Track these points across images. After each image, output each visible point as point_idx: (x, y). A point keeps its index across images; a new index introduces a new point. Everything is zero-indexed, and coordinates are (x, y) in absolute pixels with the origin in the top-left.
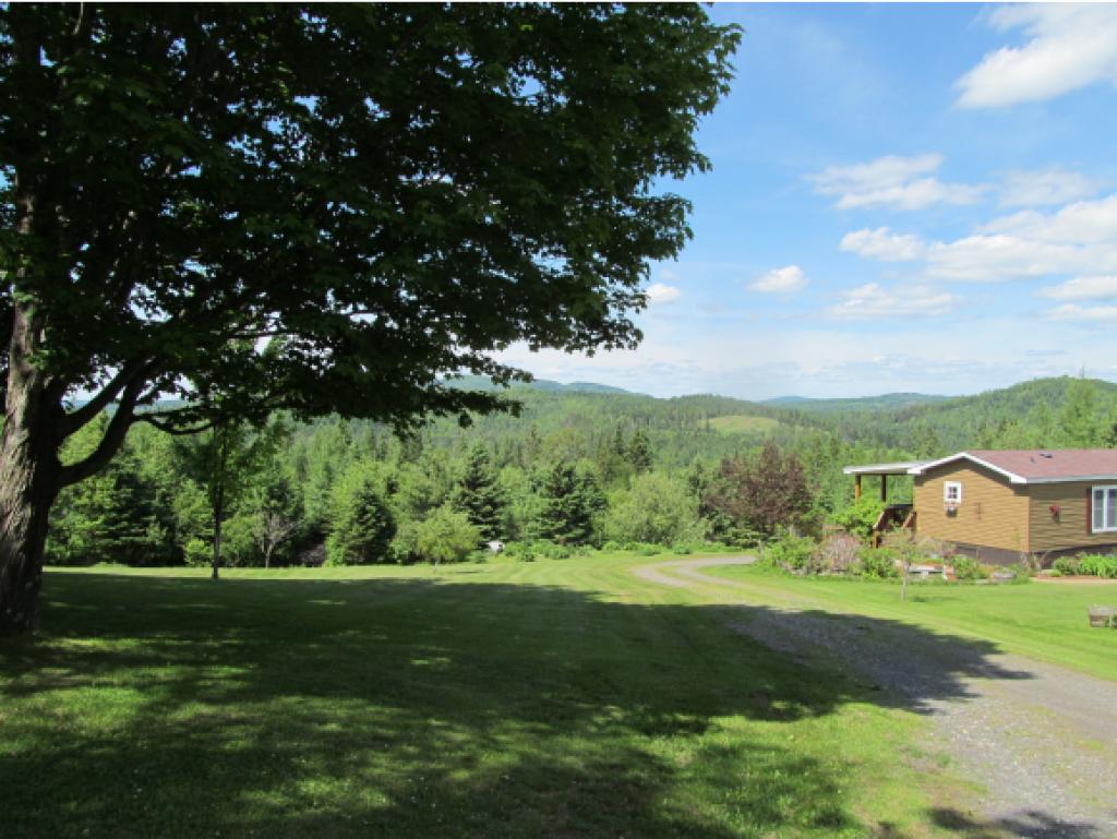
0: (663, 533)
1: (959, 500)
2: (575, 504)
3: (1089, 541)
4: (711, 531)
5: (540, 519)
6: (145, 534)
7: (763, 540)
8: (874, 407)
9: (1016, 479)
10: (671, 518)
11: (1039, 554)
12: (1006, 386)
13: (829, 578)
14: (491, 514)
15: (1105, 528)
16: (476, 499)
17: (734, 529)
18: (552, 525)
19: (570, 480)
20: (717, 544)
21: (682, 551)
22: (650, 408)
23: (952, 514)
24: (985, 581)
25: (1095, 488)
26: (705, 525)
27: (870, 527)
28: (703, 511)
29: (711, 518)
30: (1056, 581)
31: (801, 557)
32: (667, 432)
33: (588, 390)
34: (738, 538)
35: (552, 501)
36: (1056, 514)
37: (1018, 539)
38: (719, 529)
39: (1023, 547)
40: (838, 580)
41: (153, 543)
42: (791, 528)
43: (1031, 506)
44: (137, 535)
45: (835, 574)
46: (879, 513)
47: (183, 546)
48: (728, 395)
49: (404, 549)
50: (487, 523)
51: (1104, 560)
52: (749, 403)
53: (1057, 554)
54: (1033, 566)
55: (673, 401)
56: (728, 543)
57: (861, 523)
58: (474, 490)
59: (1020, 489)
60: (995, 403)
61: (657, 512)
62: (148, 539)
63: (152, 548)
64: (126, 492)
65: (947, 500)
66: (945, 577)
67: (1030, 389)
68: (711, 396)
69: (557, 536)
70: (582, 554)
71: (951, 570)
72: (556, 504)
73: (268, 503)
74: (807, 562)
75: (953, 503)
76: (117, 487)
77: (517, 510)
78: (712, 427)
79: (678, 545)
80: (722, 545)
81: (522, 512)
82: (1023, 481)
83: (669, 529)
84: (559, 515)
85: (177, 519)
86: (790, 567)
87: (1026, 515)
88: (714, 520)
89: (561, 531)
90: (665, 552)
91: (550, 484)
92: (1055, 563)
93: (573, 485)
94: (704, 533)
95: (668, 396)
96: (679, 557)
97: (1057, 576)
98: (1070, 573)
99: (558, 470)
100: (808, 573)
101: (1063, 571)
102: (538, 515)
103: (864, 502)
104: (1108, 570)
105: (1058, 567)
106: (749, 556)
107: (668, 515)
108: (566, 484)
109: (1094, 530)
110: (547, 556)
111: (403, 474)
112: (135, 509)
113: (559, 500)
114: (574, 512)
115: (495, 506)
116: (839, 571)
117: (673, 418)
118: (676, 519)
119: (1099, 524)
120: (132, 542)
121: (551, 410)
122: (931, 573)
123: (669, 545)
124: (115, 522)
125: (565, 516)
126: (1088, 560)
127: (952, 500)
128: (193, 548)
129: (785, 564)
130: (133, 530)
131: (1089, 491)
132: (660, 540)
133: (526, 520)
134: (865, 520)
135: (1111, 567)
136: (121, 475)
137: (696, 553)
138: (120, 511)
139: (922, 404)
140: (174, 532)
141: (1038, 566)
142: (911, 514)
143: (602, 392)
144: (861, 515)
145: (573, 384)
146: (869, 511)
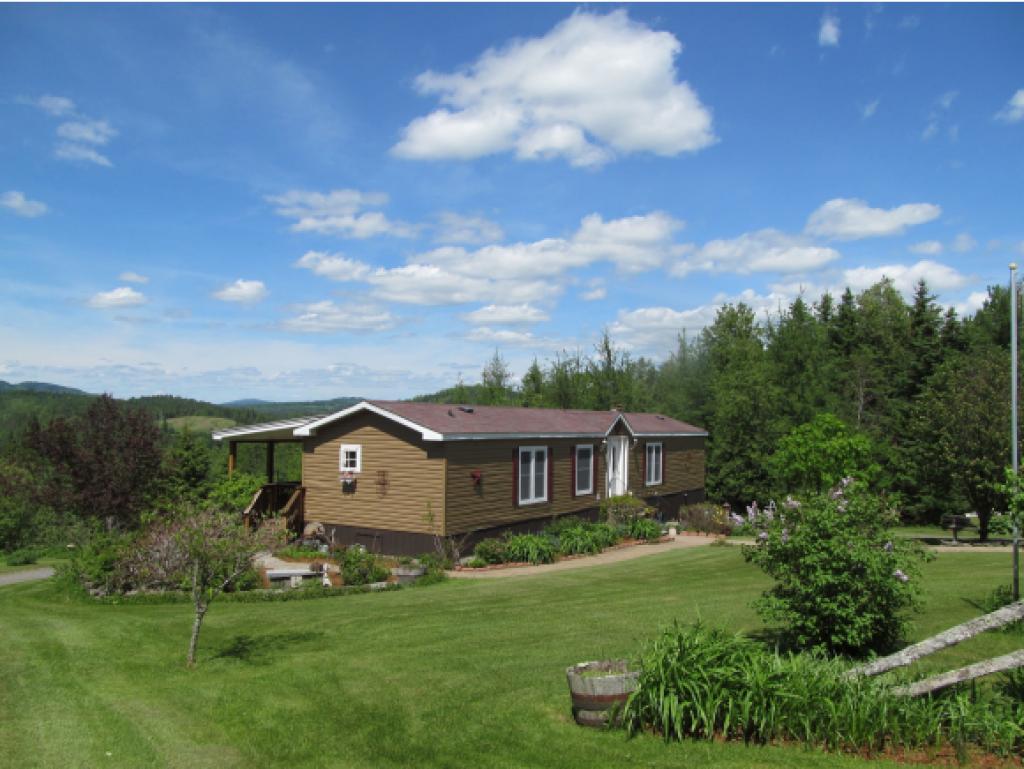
1: (358, 469)
3: (514, 517)
9: (429, 435)
11: (458, 537)
13: (141, 599)
15: (533, 500)
23: (349, 488)
24: (384, 584)
25: (522, 449)
27: (241, 511)
30: (479, 574)
31: (106, 566)
36: (478, 483)
37: (431, 517)
39: (439, 529)
42: (110, 520)
43: (448, 470)
45: (148, 593)
46: (253, 493)
48: (189, 397)
51: (536, 540)
52: (209, 404)
53: (481, 535)
54: (450, 555)
55: (132, 401)
59: (434, 449)
65: (343, 469)
66: (326, 581)
68: (171, 397)
71: (337, 569)
74: (113, 574)
75: (351, 473)
78: (169, 427)
79: (17, 553)
82: (437, 437)
87: (441, 485)
92: (478, 547)
95: (126, 397)
97: (481, 566)
98: (496, 560)
100: (111, 592)
101: (487, 559)
103: (237, 478)
104: (541, 553)
105: (481, 553)
109: (521, 502)
116: (160, 585)
119: (526, 495)
122: (305, 577)
126: (516, 542)
127: (349, 469)
131: (516, 451)
134: (234, 502)
135: (544, 548)
141: (457, 553)
142: (297, 492)
143: (54, 392)
144: (229, 496)
145: (23, 384)
146: (241, 491)
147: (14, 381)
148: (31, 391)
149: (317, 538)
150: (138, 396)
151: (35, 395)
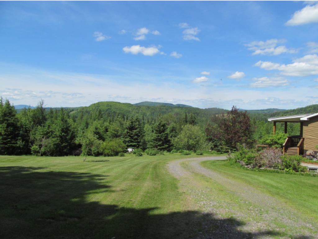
0: (193, 147)
2: (165, 136)
4: (213, 147)
5: (153, 141)
6: (17, 143)
7: (231, 150)
8: (264, 112)
10: (196, 141)
12: (304, 107)
13: (266, 171)
14: (137, 139)
16: (132, 134)
17: (221, 146)
18: (157, 143)
19: (164, 128)
20: (213, 151)
21: (200, 154)
22: (199, 111)
26: (211, 144)
27: (281, 145)
28: (210, 140)
29: (213, 142)
31: (250, 159)
32: (204, 118)
33: (181, 106)
34: (222, 149)
35: (157, 135)
38: (216, 146)
40: (271, 172)
41: (20, 146)
42: (244, 145)
44: (14, 144)
45: (268, 169)
46: (285, 139)
47: (30, 148)
49: (95, 150)
50: (135, 142)
55: (206, 109)
56: (219, 151)
57: (276, 143)
58: (131, 131)
60: (301, 112)
61: (191, 139)
62: (18, 145)
63: (19, 148)
64: (11, 129)
67: (311, 107)
68: (216, 108)
69: (159, 147)
70: (161, 154)
72: (159, 136)
73: (61, 134)
74: (253, 162)
76: (7, 127)
77: (147, 138)
79: (198, 151)
80: (216, 152)
81: (148, 139)
83: (195, 145)
84: (160, 140)
85: (29, 138)
86: (244, 163)
88: (214, 143)
89: (160, 145)
90: (193, 154)
91: (156, 129)
93: (165, 130)
94: (210, 147)
95: (204, 108)
96: (198, 156)
99: (159, 124)
100: (254, 167)
102: (152, 140)
103: (278, 134)
106: (224, 157)
107: (195, 140)
108: (162, 129)
110: (148, 154)
111: (110, 126)
112: (14, 135)
113: (160, 135)
114: (165, 139)
115: (139, 136)
116: (270, 167)
117: (205, 114)
118: (198, 141)
120: (12, 146)
121: (170, 112)
123: (195, 151)
124: (5, 139)
125: (162, 140)
128: (33, 148)
129: (241, 162)
130: (12, 142)
132: (192, 149)
133: (149, 142)
134: (279, 142)
136: (9, 123)
137: (204, 154)
138: (8, 135)
139: (279, 112)
140: (28, 143)
142: (301, 140)
143: (185, 107)
144: (277, 139)
145: (177, 105)
146: (281, 138)
147: (174, 104)
148: (180, 107)
149: (311, 156)
150: (207, 108)
151: (181, 107)
